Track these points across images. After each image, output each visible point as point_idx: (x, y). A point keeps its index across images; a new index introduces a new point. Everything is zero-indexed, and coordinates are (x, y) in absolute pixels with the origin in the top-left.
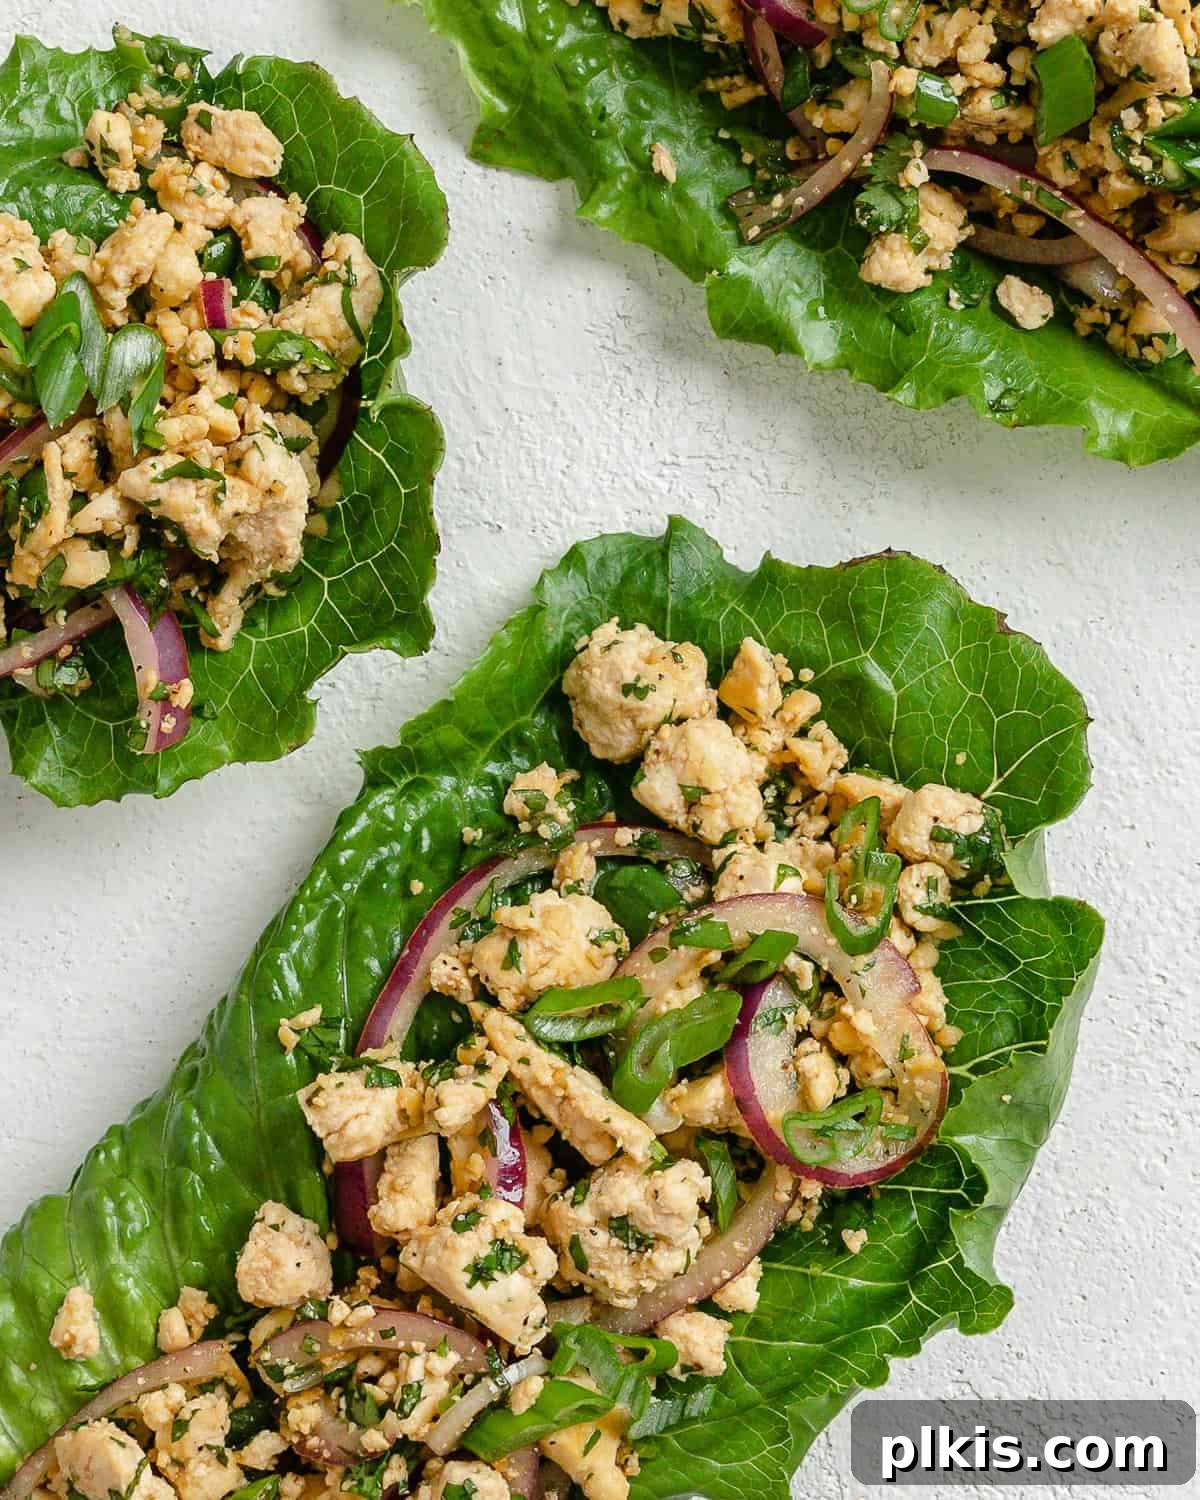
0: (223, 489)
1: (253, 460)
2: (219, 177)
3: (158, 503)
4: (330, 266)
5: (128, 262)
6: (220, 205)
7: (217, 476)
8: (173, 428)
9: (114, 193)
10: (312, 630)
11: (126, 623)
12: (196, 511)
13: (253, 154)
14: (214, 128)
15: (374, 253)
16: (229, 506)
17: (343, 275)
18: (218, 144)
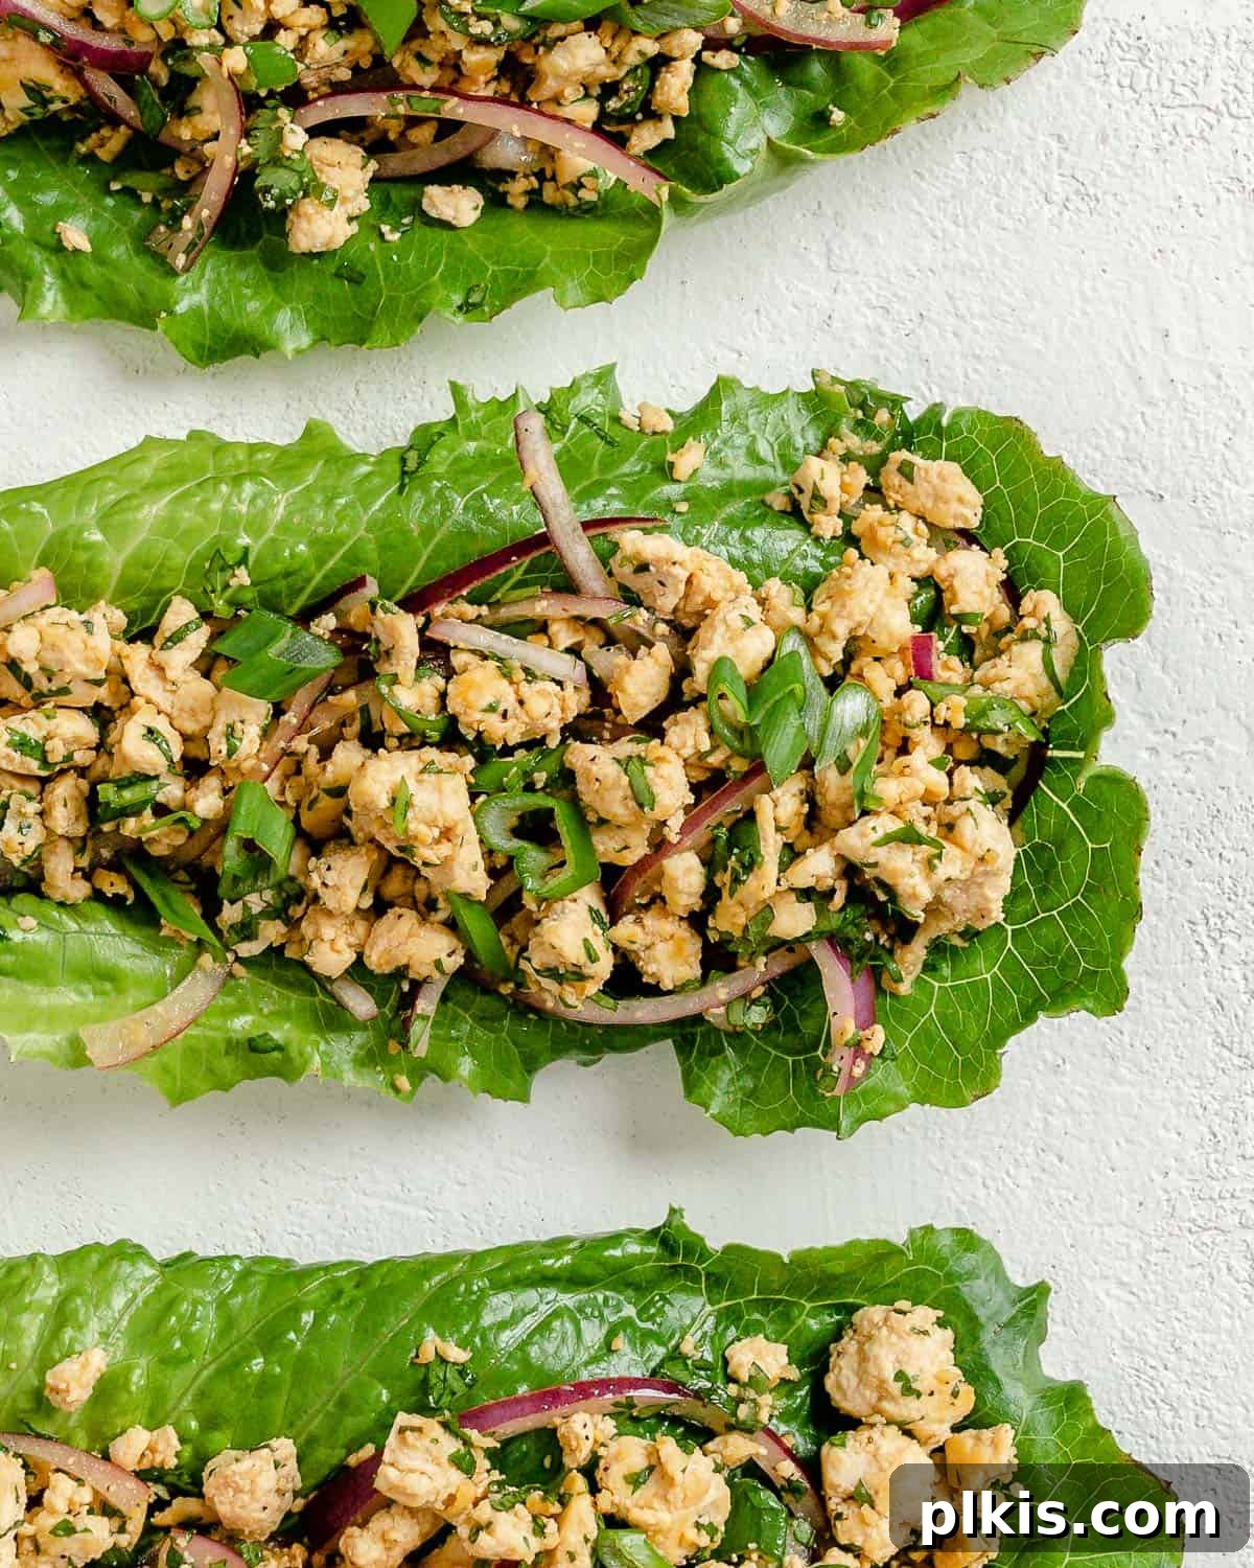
0: (939, 857)
1: (966, 827)
2: (922, 526)
3: (875, 865)
4: (1029, 623)
5: (850, 616)
6: (924, 556)
7: (932, 842)
8: (889, 789)
9: (817, 539)
10: (995, 977)
11: (825, 971)
12: (911, 876)
13: (955, 507)
14: (916, 480)
15: (1072, 610)
16: (944, 870)
17: (1043, 632)
18: (920, 495)
